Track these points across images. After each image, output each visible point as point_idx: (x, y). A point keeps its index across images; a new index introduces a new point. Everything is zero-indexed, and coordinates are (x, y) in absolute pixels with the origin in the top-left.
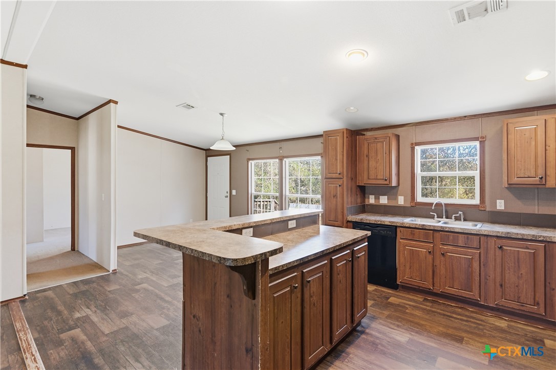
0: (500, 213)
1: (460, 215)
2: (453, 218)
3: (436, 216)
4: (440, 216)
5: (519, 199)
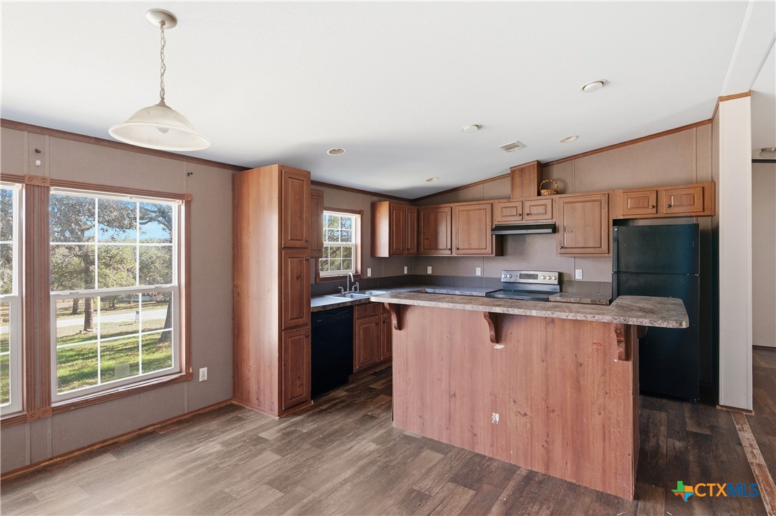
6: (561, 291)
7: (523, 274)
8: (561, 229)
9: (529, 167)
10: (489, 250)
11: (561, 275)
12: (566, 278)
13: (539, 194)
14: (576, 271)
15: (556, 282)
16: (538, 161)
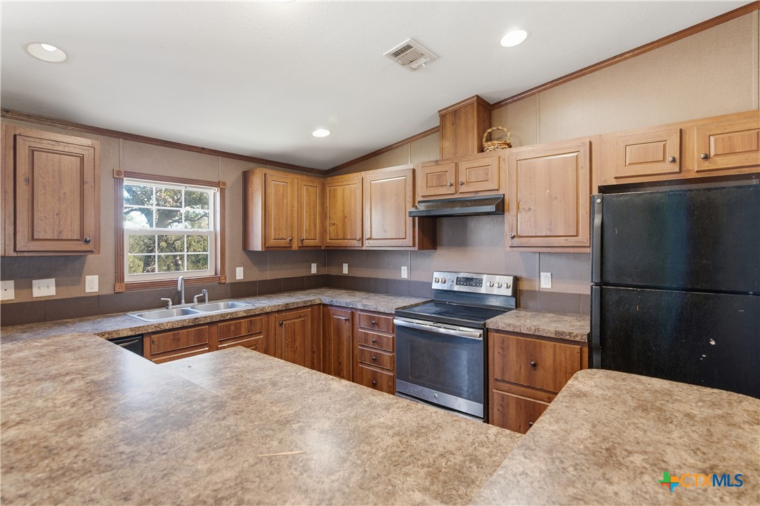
0: (239, 283)
1: (204, 294)
2: (196, 300)
3: (170, 303)
4: (177, 301)
5: (255, 265)
6: (518, 306)
7: (461, 278)
8: (513, 206)
9: (465, 107)
10: (409, 241)
11: (516, 280)
12: (524, 286)
13: (481, 150)
14: (542, 274)
15: (509, 292)
16: (477, 96)
